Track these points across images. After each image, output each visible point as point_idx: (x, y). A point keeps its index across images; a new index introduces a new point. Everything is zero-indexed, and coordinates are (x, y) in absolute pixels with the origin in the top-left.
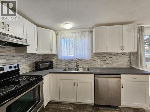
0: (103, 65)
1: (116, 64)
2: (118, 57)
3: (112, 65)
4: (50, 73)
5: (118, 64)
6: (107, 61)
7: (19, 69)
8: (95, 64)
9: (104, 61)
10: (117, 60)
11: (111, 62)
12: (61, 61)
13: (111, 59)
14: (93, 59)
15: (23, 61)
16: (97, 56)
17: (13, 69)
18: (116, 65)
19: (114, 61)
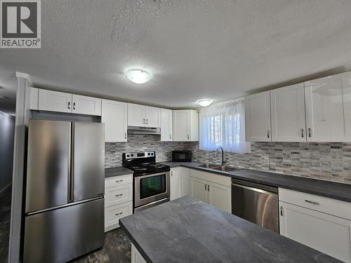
0: (277, 168)
1: (311, 170)
2: (316, 153)
3: (299, 171)
4: (181, 166)
5: (316, 171)
6: (285, 161)
7: (155, 157)
8: (258, 164)
9: (279, 160)
10: (315, 161)
11: (296, 163)
12: (204, 152)
13: (295, 156)
14: (253, 152)
15: (160, 148)
16: (263, 147)
17: (151, 156)
18: (312, 173)
19: (306, 163)
